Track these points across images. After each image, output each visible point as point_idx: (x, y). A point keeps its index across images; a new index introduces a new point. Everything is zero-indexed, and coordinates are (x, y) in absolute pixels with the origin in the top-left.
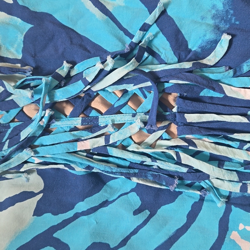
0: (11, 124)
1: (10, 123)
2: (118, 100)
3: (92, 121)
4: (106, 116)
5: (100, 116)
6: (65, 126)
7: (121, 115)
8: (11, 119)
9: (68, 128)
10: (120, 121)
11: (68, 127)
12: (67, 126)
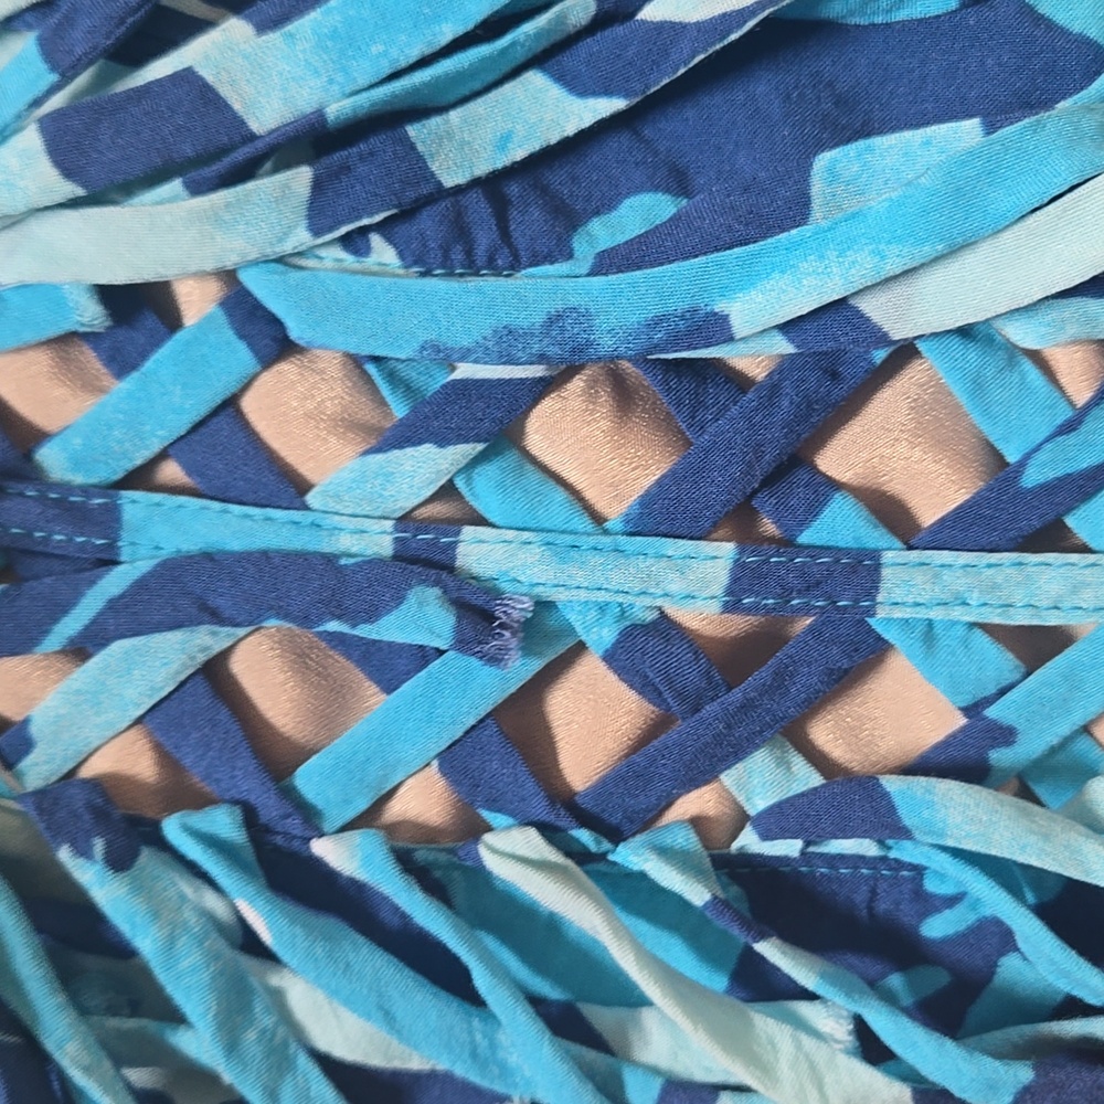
0: (134, 502)
1: (124, 493)
2: (1069, 427)
3: (818, 583)
4: (945, 556)
5: (894, 556)
6: (583, 595)
7: (1074, 557)
8: (139, 462)
9: (609, 619)
10: (1057, 608)
11: (603, 608)
12: (602, 597)
